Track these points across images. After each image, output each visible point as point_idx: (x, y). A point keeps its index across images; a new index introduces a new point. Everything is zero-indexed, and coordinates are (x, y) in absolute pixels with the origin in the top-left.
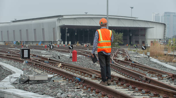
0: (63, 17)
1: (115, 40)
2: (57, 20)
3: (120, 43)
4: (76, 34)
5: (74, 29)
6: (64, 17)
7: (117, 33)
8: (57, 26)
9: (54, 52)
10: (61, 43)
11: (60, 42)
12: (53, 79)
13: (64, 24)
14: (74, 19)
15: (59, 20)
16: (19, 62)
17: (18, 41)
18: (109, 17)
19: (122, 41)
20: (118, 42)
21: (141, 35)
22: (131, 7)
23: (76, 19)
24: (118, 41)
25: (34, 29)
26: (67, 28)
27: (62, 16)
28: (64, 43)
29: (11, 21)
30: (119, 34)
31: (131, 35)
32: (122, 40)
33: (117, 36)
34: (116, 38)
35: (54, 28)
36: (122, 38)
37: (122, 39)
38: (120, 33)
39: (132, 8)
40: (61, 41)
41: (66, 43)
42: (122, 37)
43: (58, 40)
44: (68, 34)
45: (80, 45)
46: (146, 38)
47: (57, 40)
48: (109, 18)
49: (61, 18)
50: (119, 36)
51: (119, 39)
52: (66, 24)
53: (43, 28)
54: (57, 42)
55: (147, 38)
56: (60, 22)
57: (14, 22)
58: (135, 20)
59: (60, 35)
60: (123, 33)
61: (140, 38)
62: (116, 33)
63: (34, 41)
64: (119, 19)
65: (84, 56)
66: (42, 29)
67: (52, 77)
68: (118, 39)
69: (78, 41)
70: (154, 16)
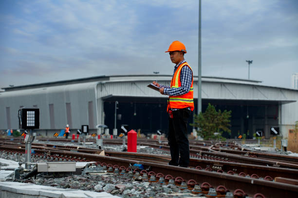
0: (109, 80)
1: (215, 125)
2: (98, 85)
3: (225, 130)
4: (135, 114)
5: (132, 103)
6: (112, 80)
7: (220, 110)
8: (96, 98)
9: (91, 144)
10: (104, 133)
11: (103, 131)
12: (86, 171)
13: (110, 94)
14: (130, 84)
15: (101, 85)
16: (18, 154)
17: (16, 130)
18: (203, 79)
19: (229, 127)
20: (221, 130)
21: (269, 118)
22: (247, 61)
23: (134, 84)
24: (221, 127)
25: (50, 105)
26: (117, 102)
27: (107, 78)
28: (111, 133)
29: (3, 89)
30: (222, 111)
31: (248, 117)
32: (230, 125)
33: (218, 117)
34: (217, 120)
35: (90, 103)
36: (230, 121)
37: (229, 123)
38: (226, 111)
39: (250, 62)
40: (105, 128)
41: (115, 132)
42: (229, 119)
43: (99, 127)
44: (120, 116)
45: (142, 136)
46: (279, 123)
47: (97, 127)
48: (203, 82)
49: (104, 82)
50: (223, 116)
51: (223, 123)
52: (115, 94)
53: (68, 102)
54: (96, 130)
55: (281, 122)
56: (104, 89)
57: (7, 89)
58: (255, 87)
59: (102, 115)
60: (231, 111)
61: (266, 123)
62: (217, 111)
63: (49, 128)
64: (222, 84)
65: (153, 149)
66: (67, 104)
67: (85, 167)
68: (220, 122)
69: (139, 129)
70: (295, 80)
